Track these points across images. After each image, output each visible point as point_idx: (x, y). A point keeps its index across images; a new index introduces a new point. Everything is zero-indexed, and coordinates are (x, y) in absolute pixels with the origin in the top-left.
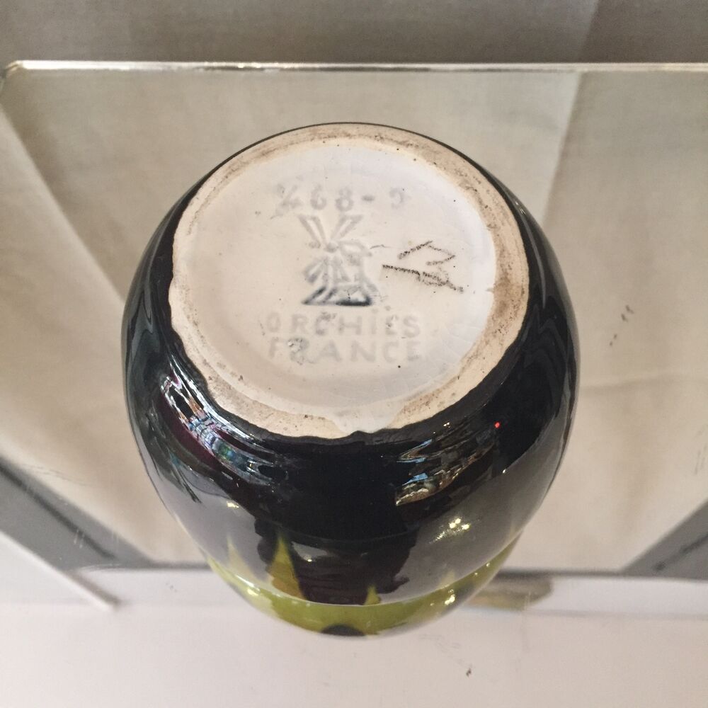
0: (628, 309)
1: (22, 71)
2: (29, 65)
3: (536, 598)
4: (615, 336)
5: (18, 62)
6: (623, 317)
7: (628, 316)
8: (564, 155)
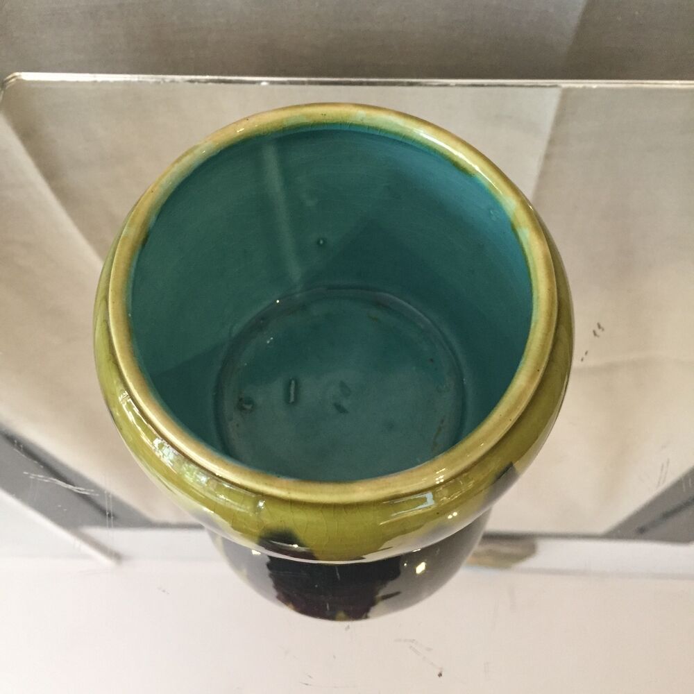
0: (599, 326)
1: (21, 82)
2: (27, 76)
3: (520, 558)
4: (586, 353)
5: (17, 74)
6: (595, 334)
7: (598, 332)
8: (548, 157)
